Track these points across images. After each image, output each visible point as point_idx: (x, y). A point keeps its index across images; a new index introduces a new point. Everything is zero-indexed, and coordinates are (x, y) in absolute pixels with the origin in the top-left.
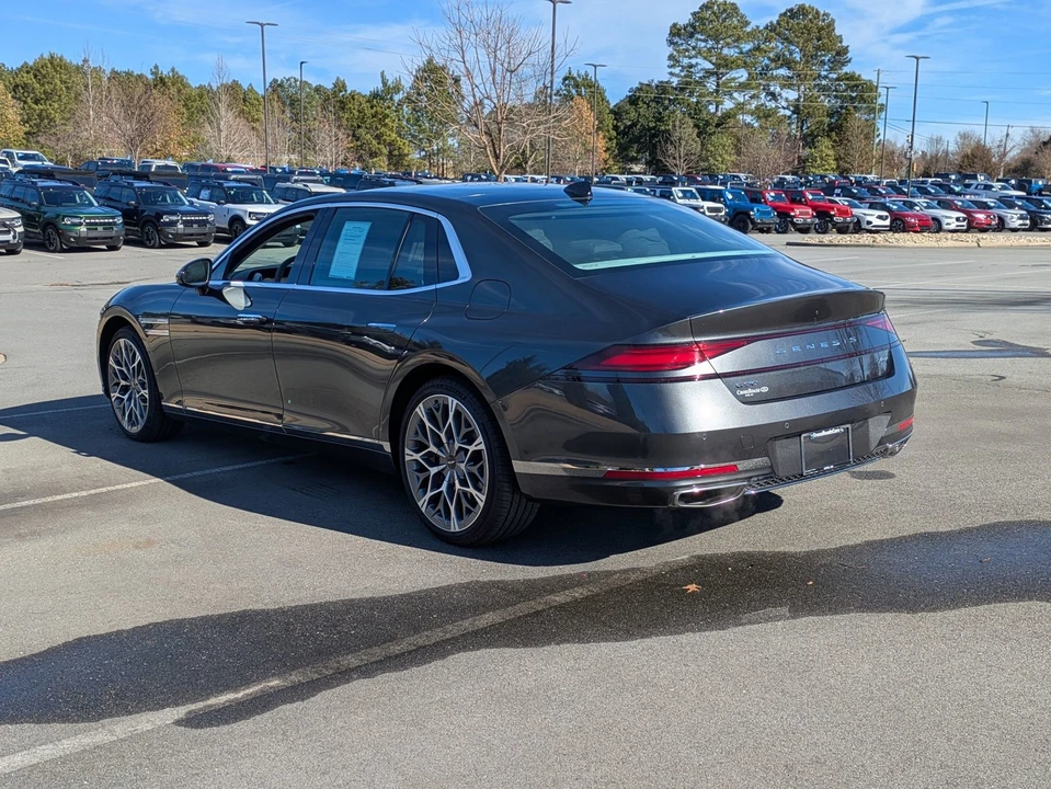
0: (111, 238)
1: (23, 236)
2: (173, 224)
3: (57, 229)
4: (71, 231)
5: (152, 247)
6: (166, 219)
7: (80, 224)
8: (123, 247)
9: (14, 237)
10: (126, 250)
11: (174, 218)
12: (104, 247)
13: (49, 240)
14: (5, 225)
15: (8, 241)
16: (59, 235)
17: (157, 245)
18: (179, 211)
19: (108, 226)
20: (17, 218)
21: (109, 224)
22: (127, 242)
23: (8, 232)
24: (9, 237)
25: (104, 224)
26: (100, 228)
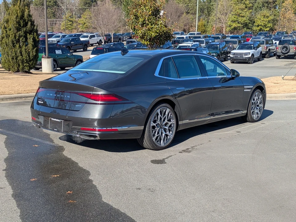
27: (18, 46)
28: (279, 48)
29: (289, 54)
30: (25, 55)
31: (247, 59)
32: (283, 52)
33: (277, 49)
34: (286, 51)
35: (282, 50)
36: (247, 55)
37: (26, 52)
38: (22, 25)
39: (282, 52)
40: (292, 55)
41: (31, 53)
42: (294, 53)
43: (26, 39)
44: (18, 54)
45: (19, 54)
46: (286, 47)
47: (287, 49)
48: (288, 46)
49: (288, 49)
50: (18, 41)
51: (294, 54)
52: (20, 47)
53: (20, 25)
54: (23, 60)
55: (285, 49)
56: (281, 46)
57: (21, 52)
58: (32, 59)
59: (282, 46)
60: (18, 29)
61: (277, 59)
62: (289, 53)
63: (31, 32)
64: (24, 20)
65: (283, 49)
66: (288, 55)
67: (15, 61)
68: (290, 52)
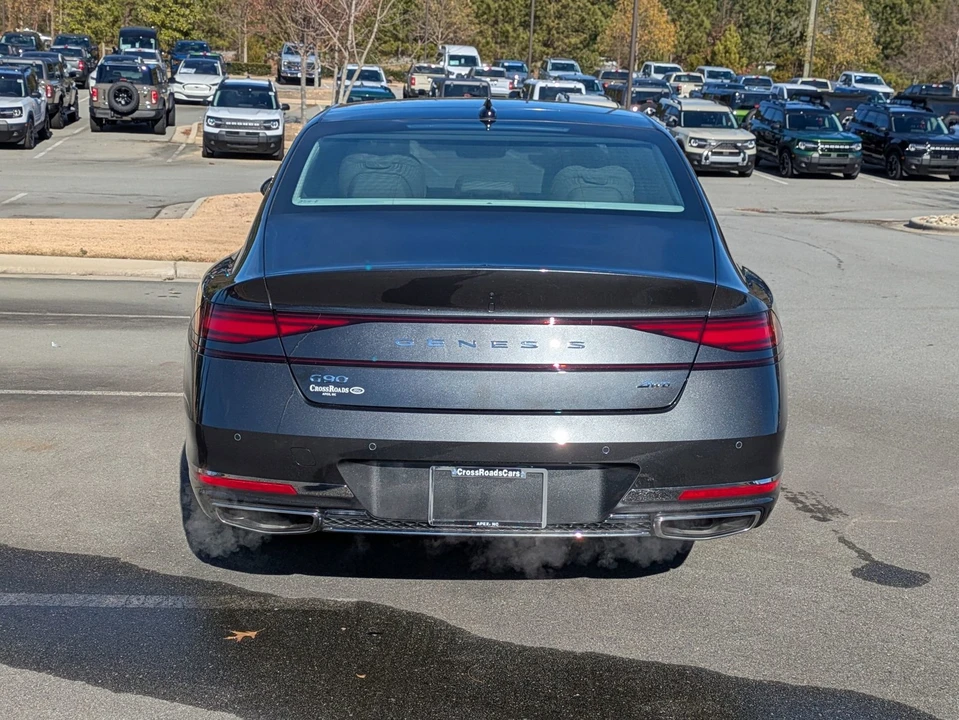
0: (845, 165)
1: (753, 158)
2: (920, 153)
3: (790, 153)
4: (804, 156)
5: (894, 178)
6: (911, 148)
7: (815, 150)
8: (860, 175)
9: (744, 160)
10: (863, 179)
11: (921, 148)
12: (841, 175)
13: (783, 164)
14: (736, 147)
15: (737, 163)
16: (792, 159)
17: (898, 176)
18: (928, 140)
19: (842, 153)
20: (751, 140)
21: (844, 150)
22: (865, 171)
23: (738, 154)
24: (738, 159)
25: (839, 150)
26: (834, 155)
28: (101, 92)
29: (136, 115)
31: (13, 132)
32: (119, 107)
33: (95, 99)
34: (127, 103)
35: (113, 101)
36: (11, 116)
39: (112, 109)
40: (146, 120)
42: (153, 114)
46: (126, 91)
47: (131, 97)
48: (133, 89)
49: (135, 97)
51: (156, 115)
55: (123, 98)
56: (107, 86)
59: (110, 85)
61: (93, 131)
62: (137, 112)
65: (116, 97)
66: (133, 119)
68: (140, 108)
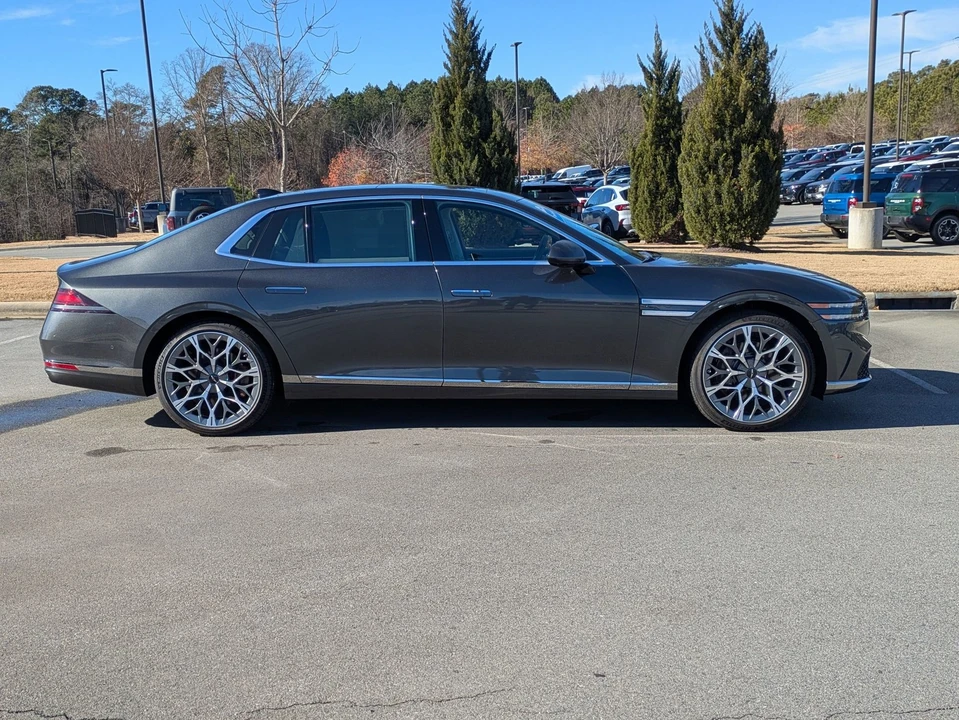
27: (711, 177)
30: (727, 203)
37: (733, 193)
38: (728, 123)
41: (747, 196)
43: (738, 160)
44: (710, 200)
45: (712, 199)
50: (713, 167)
52: (718, 181)
53: (722, 122)
54: (722, 214)
57: (718, 195)
58: (750, 213)
60: (718, 134)
63: (753, 138)
64: (736, 109)
67: (704, 217)
